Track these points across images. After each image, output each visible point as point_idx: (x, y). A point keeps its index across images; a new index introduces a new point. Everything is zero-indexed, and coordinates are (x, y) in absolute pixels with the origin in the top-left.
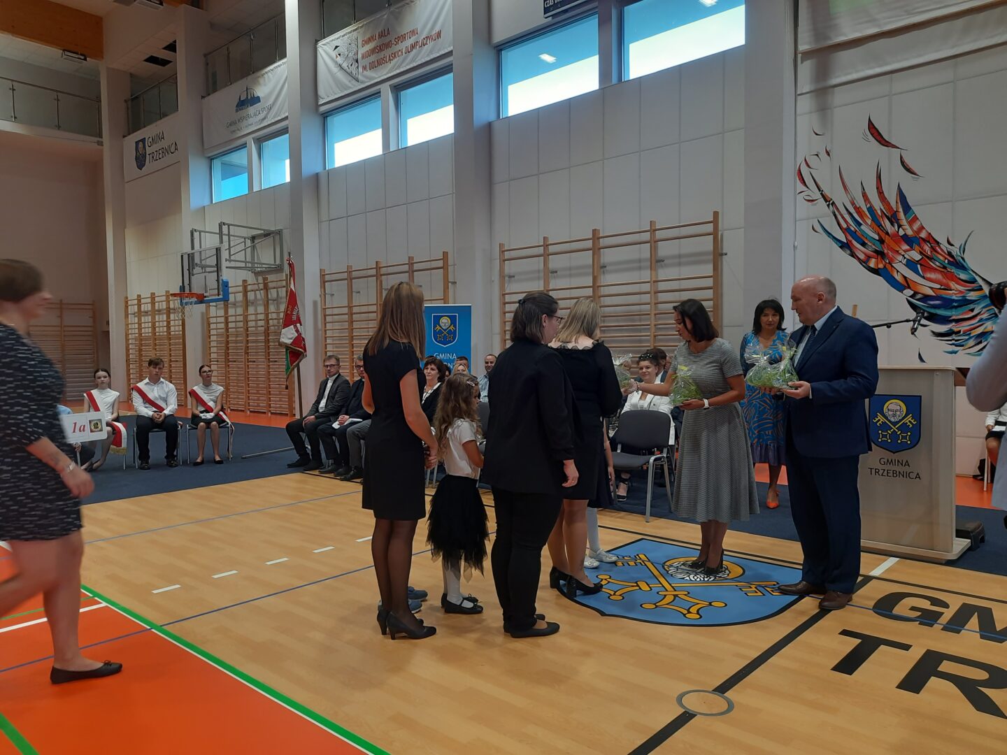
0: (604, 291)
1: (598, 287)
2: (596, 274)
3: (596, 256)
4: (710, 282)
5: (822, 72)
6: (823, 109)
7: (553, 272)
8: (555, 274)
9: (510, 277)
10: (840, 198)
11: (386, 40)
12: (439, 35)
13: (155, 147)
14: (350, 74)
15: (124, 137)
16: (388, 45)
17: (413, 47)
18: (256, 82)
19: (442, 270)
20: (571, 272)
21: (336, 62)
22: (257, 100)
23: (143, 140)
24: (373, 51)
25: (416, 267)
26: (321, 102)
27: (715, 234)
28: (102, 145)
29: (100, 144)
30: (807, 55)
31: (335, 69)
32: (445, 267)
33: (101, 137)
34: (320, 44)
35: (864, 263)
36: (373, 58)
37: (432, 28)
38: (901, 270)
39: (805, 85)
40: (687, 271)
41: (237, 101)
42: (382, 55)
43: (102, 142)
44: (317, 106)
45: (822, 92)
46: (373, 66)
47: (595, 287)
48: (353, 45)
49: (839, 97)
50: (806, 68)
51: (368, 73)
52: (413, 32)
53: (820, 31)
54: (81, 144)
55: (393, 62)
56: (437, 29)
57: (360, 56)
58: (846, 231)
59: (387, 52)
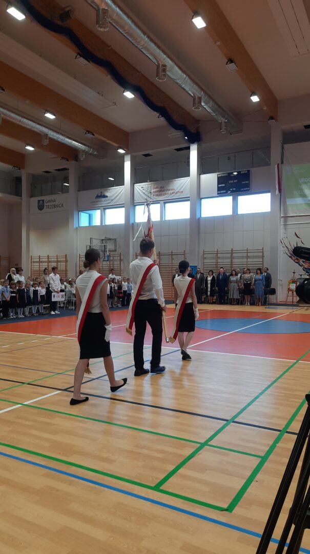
0: (234, 263)
1: (232, 262)
2: (231, 259)
3: (232, 255)
4: (261, 263)
5: (285, 221)
6: (285, 229)
8: (220, 258)
9: (205, 258)
10: (289, 247)
11: (163, 189)
12: (182, 192)
13: (49, 204)
14: (148, 196)
15: (33, 197)
16: (164, 191)
17: (173, 193)
18: (106, 191)
20: (223, 258)
21: (142, 192)
22: (107, 197)
23: (43, 201)
24: (157, 191)
26: (135, 202)
27: (263, 252)
28: (22, 200)
30: (282, 217)
31: (142, 194)
33: (21, 196)
34: (135, 185)
35: (294, 261)
36: (158, 193)
37: (180, 190)
38: (301, 262)
39: (282, 223)
40: (255, 260)
41: (96, 195)
42: (161, 193)
44: (134, 203)
45: (285, 225)
46: (157, 195)
48: (149, 188)
49: (289, 227)
50: (282, 219)
51: (155, 197)
52: (173, 189)
53: (285, 213)
54: (13, 198)
55: (165, 196)
56: (182, 190)
57: (152, 192)
58: (291, 254)
59: (163, 193)
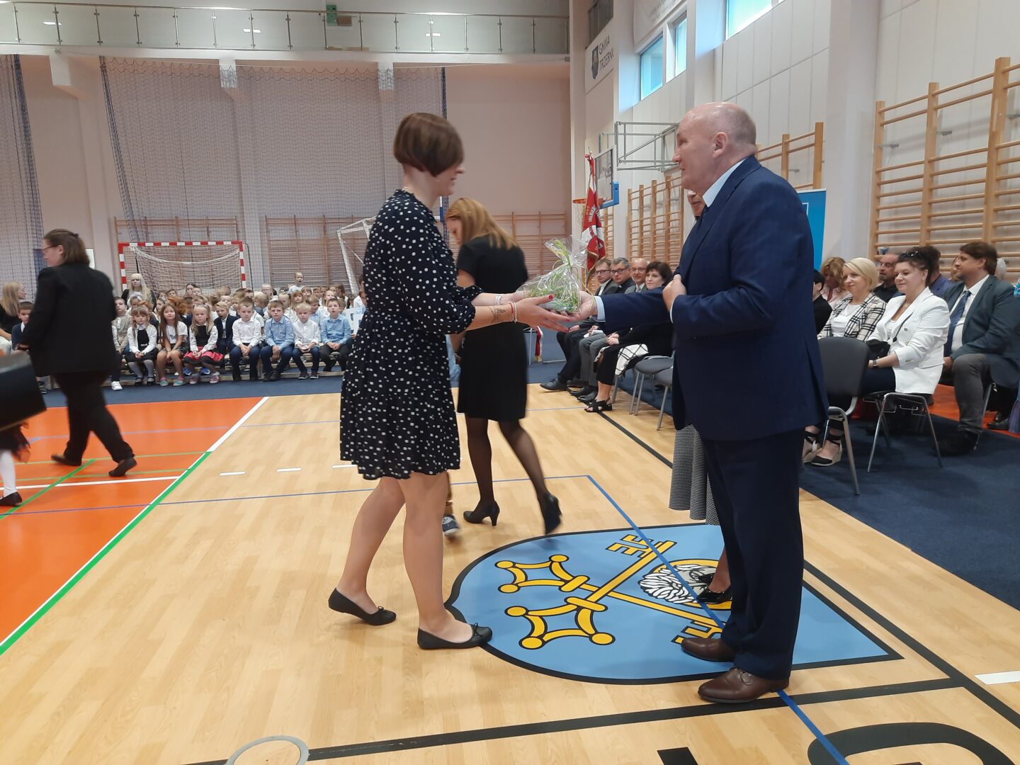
1: (998, 149)
2: (994, 129)
3: (996, 102)
7: (945, 133)
8: (949, 136)
9: (894, 146)
13: (604, 53)
15: (586, 48)
19: (814, 147)
20: (968, 130)
23: (597, 48)
25: (792, 146)
28: (569, 61)
29: (567, 59)
32: (818, 144)
33: (568, 52)
43: (569, 58)
47: (993, 149)
54: (552, 62)
